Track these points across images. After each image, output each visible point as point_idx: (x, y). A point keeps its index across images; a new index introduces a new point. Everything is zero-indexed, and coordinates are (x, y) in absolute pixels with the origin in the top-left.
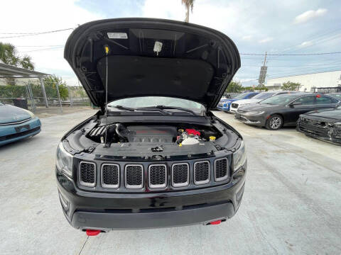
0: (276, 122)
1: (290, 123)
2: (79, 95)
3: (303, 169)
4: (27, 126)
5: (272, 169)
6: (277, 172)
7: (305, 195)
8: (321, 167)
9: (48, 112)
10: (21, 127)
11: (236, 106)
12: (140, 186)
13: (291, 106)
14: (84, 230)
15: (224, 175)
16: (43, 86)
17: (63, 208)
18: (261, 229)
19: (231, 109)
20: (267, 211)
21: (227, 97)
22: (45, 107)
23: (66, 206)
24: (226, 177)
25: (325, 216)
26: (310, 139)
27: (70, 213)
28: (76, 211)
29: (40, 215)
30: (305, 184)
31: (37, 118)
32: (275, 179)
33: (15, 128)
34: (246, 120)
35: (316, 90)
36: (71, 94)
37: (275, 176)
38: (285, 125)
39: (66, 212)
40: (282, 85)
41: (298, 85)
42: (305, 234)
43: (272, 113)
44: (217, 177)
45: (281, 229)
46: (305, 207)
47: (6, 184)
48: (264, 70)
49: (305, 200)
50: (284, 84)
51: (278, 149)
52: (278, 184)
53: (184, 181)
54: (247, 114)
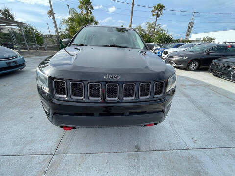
0: (195, 65)
1: (205, 66)
2: (51, 42)
3: (209, 96)
4: (15, 62)
5: (188, 96)
6: (191, 98)
7: (208, 113)
8: (222, 96)
9: (29, 54)
10: (11, 62)
11: (166, 53)
12: (100, 98)
13: (208, 53)
14: (61, 127)
15: (160, 93)
16: (23, 34)
17: (46, 113)
18: (177, 131)
19: (163, 55)
20: (182, 121)
21: (160, 47)
22: (27, 51)
23: (48, 112)
24: (161, 95)
25: (219, 125)
26: (217, 78)
27: (50, 116)
28: (54, 114)
29: (32, 119)
30: (209, 106)
31: (22, 57)
32: (189, 102)
33: (7, 63)
34: (173, 63)
35: (227, 44)
36: (45, 41)
37: (189, 100)
38: (201, 67)
39: (48, 115)
40: (202, 39)
41: (214, 39)
42: (205, 134)
43: (192, 58)
44: (155, 95)
45: (190, 131)
46: (208, 119)
47: (6, 100)
48: (191, 25)
49: (208, 115)
50: (203, 39)
51: (193, 83)
52: (191, 105)
53: (132, 96)
54: (174, 59)
